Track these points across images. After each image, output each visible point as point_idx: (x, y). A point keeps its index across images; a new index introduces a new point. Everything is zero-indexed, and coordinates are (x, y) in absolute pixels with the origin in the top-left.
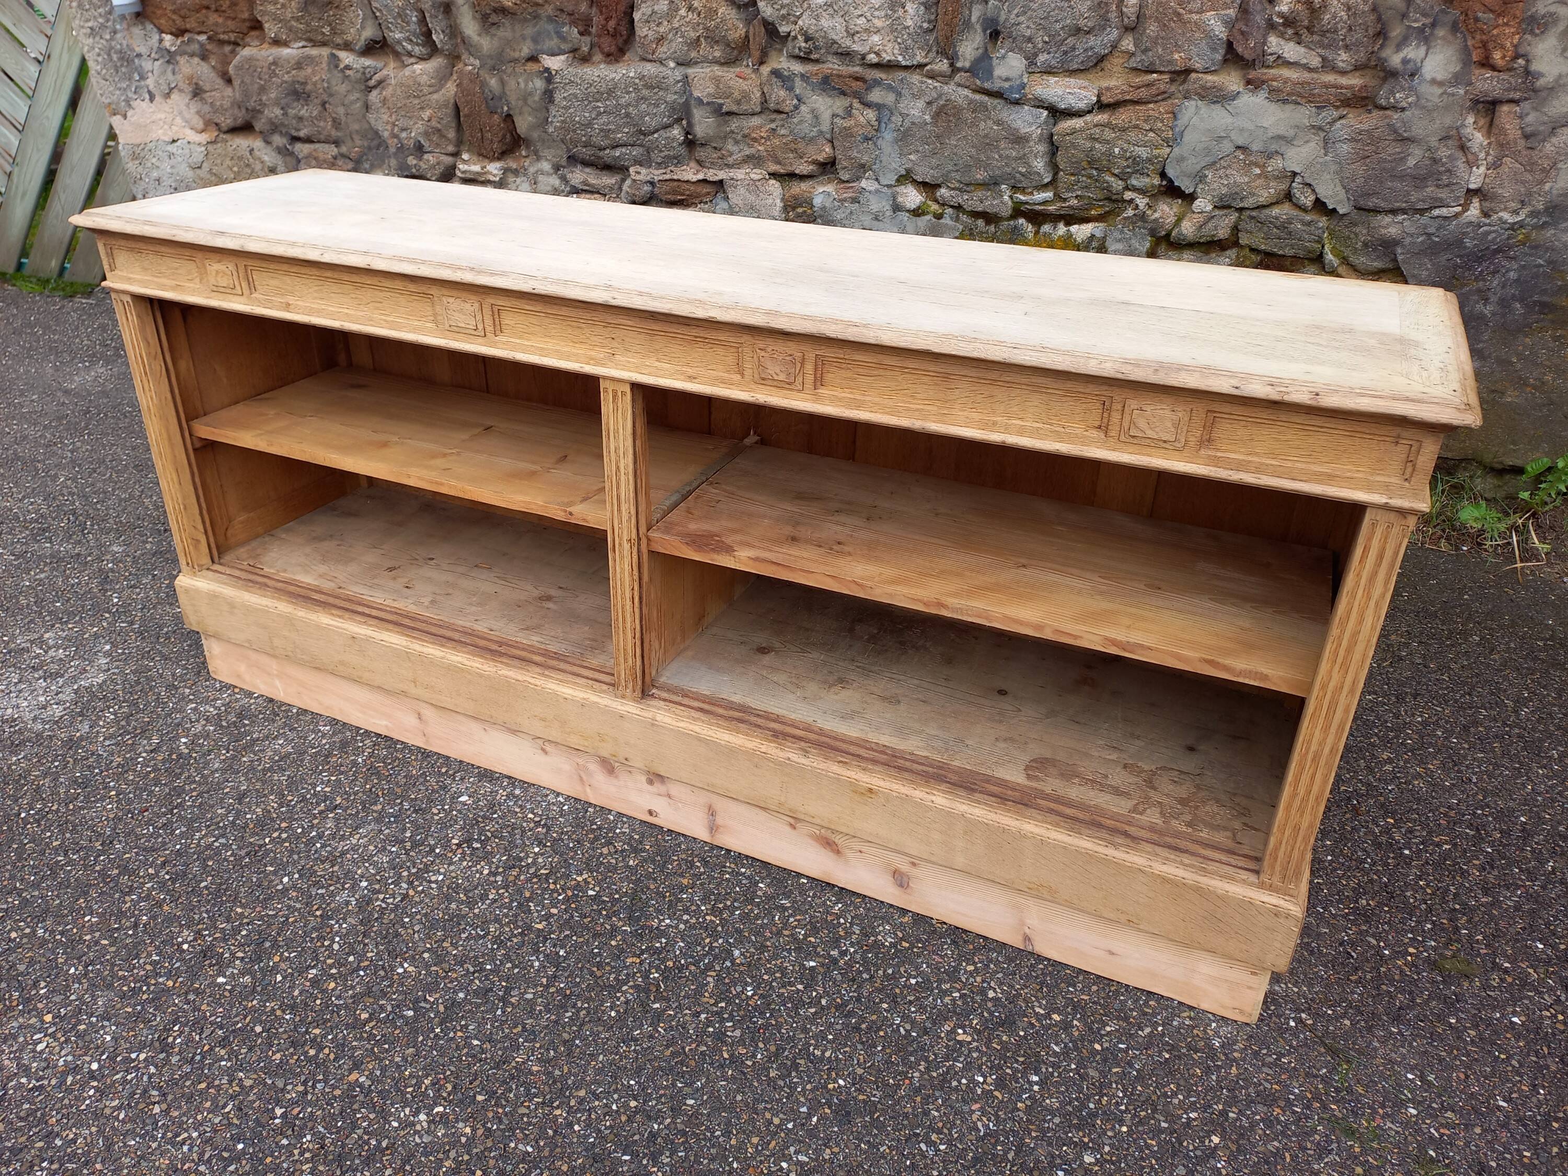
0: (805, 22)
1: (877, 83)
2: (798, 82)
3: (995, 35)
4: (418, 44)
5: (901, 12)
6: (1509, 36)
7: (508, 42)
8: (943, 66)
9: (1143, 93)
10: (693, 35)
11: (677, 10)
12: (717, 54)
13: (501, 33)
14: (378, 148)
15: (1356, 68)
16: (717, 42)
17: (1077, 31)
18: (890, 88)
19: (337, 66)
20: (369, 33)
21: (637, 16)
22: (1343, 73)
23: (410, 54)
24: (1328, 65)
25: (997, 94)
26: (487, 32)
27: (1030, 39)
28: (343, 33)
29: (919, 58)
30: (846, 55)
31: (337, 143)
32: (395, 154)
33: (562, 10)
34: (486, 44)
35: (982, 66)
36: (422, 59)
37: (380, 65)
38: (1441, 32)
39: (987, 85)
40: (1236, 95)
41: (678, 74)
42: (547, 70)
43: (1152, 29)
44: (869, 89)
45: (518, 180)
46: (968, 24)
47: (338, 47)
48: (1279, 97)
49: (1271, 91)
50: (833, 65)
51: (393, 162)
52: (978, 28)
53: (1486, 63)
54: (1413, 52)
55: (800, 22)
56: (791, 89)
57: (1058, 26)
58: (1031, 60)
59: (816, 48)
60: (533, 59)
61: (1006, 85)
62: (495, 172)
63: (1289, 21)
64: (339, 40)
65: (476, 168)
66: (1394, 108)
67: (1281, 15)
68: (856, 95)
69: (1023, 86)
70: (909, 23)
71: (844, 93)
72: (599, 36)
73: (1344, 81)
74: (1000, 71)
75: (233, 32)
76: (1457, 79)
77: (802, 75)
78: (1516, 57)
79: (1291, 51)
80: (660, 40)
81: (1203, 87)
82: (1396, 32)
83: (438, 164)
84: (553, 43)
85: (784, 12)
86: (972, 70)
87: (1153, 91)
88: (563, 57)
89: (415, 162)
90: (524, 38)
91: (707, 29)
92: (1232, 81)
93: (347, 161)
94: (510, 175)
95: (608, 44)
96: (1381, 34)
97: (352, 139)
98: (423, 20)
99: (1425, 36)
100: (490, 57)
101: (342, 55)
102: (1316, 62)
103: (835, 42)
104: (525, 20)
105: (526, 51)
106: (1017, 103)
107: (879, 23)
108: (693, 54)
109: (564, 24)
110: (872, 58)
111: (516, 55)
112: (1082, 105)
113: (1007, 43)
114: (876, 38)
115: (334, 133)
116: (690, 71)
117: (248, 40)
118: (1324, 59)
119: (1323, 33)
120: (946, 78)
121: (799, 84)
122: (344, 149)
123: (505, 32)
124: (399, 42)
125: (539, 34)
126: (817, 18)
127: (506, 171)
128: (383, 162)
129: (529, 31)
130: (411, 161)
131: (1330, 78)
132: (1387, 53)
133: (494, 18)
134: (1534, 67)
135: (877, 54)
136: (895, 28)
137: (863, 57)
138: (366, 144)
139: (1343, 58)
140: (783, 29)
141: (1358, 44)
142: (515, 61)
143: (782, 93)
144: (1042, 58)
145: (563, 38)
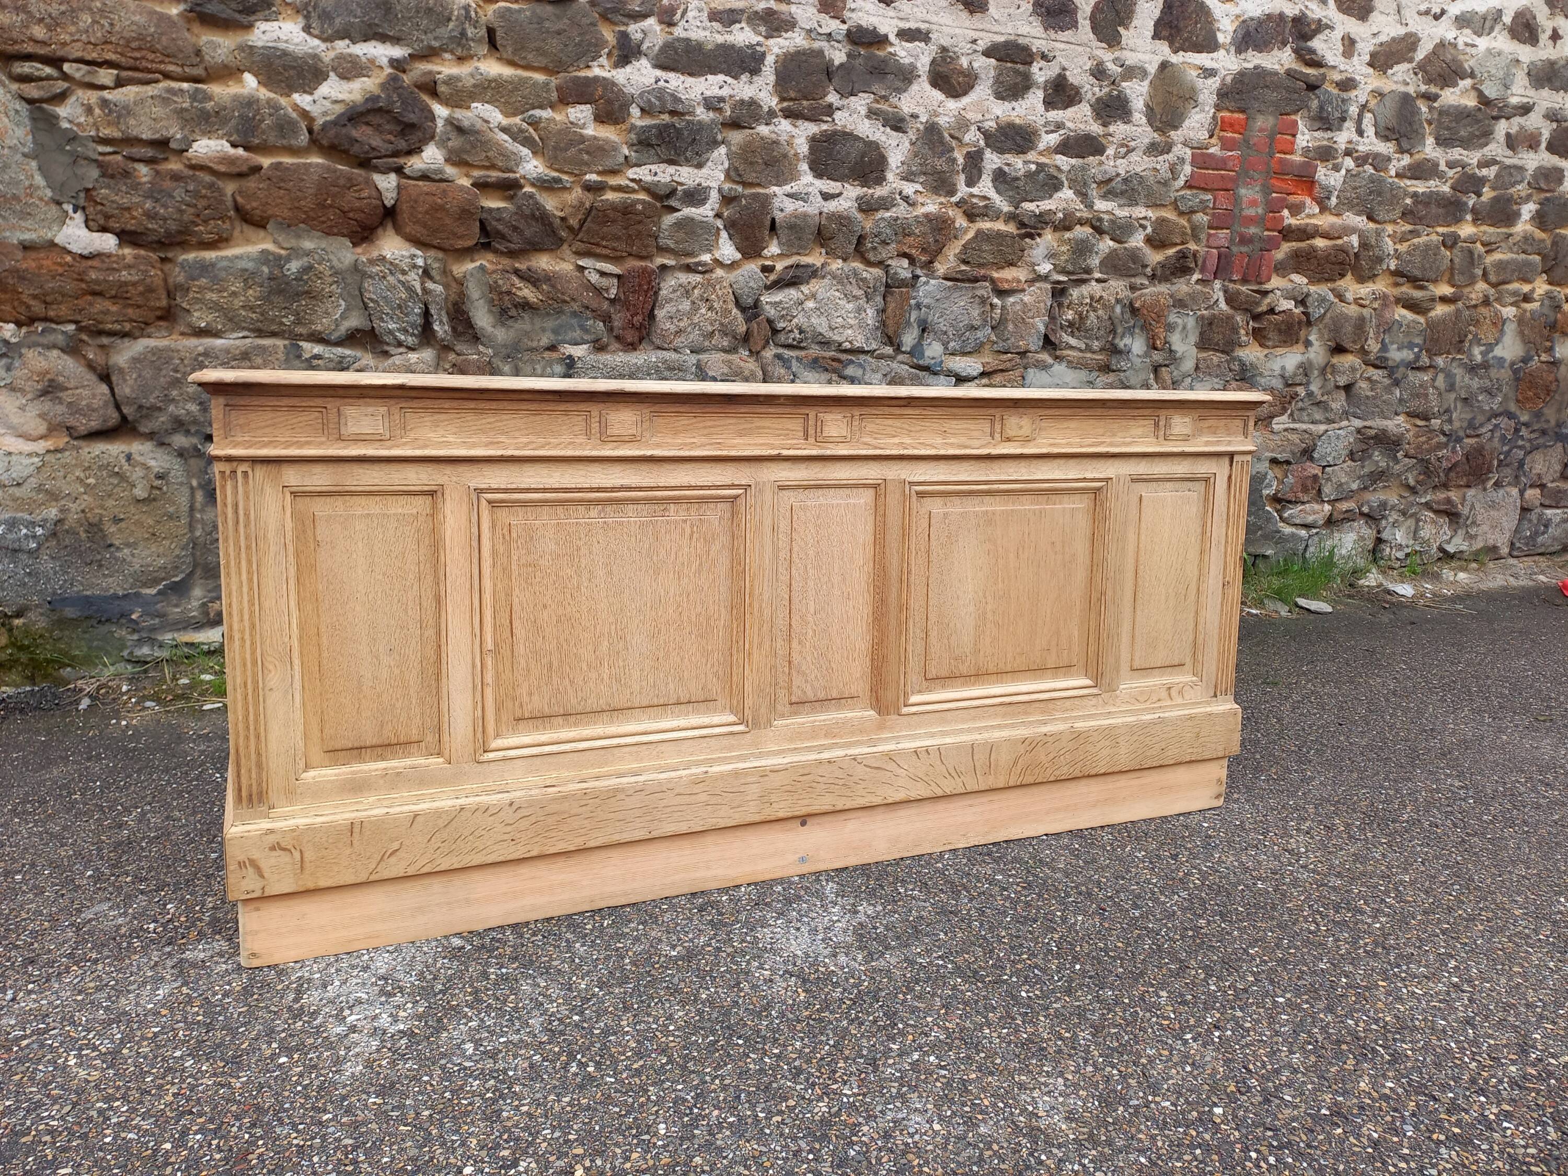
0: (800, 320)
1: (852, 362)
2: (794, 362)
3: (924, 330)
4: (413, 335)
5: (864, 315)
6: (1161, 333)
7: (527, 333)
8: (889, 350)
9: (1008, 365)
10: (710, 329)
11: (699, 309)
12: (725, 344)
13: (518, 325)
15: (1102, 350)
16: (726, 335)
17: (973, 328)
18: (860, 365)
19: (299, 357)
20: (355, 321)
21: (660, 314)
22: (1094, 352)
23: (400, 344)
24: (1089, 349)
25: (926, 369)
26: (503, 324)
27: (945, 333)
28: (312, 322)
29: (874, 346)
30: (825, 343)
33: (587, 308)
34: (501, 335)
35: (917, 350)
36: (411, 349)
37: (359, 354)
38: (1137, 331)
39: (921, 362)
40: (1051, 366)
41: (693, 359)
42: (570, 357)
43: (1011, 327)
44: (845, 366)
46: (908, 323)
47: (301, 337)
48: (1072, 365)
49: (1069, 362)
50: (815, 351)
52: (915, 325)
53: (1155, 348)
54: (1127, 340)
55: (796, 320)
56: (789, 368)
57: (961, 325)
58: (945, 345)
59: (806, 338)
60: (552, 348)
61: (933, 362)
63: (1071, 324)
64: (299, 330)
66: (1119, 371)
67: (1067, 320)
68: (834, 371)
69: (942, 362)
70: (869, 322)
71: (827, 370)
72: (624, 329)
73: (1095, 356)
74: (928, 353)
75: (131, 320)
76: (1146, 355)
77: (797, 358)
78: (1166, 343)
79: (1073, 342)
80: (679, 332)
81: (1037, 361)
82: (1120, 330)
84: (577, 334)
85: (784, 312)
86: (911, 353)
87: (1013, 363)
88: (585, 346)
90: (543, 330)
91: (721, 324)
92: (1045, 357)
95: (630, 336)
96: (1113, 331)
98: (426, 314)
99: (1130, 331)
100: (505, 346)
101: (305, 345)
102: (1083, 347)
103: (821, 334)
104: (548, 314)
105: (545, 341)
106: (935, 373)
107: (852, 322)
108: (707, 343)
109: (587, 319)
110: (847, 345)
111: (535, 344)
112: (975, 373)
113: (932, 334)
114: (850, 332)
116: (704, 357)
117: (150, 330)
118: (1087, 345)
119: (1087, 331)
120: (892, 358)
121: (795, 365)
123: (524, 324)
124: (391, 332)
125: (561, 326)
126: (809, 318)
129: (550, 323)
131: (1089, 355)
132: (1117, 341)
133: (513, 312)
134: (1173, 348)
135: (850, 342)
136: (862, 325)
137: (840, 345)
139: (1096, 345)
140: (780, 325)
141: (1102, 336)
142: (532, 350)
143: (782, 371)
144: (952, 344)
145: (586, 331)
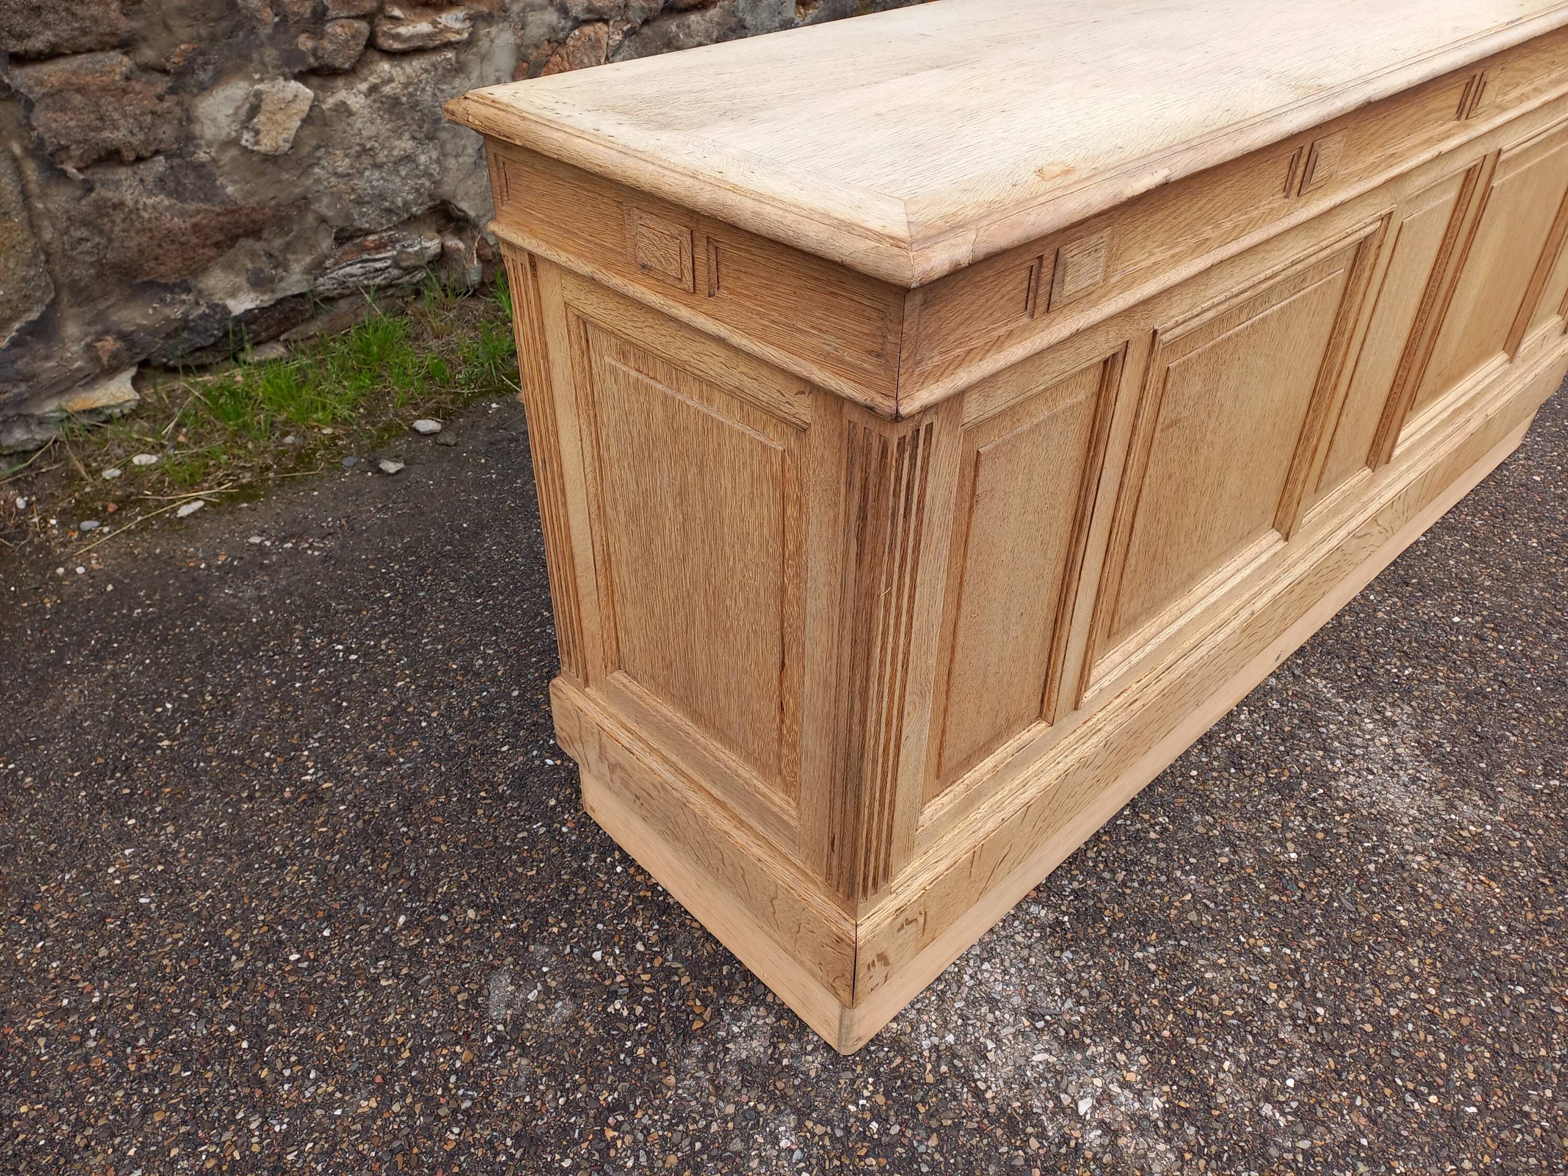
14: (231, 34)
31: (126, 45)
32: (271, 38)
45: (494, 30)
51: (271, 54)
62: (458, 26)
65: (424, 27)
83: (354, 37)
89: (310, 44)
93: (156, 76)
94: (480, 24)
97: (167, 27)
115: (125, 25)
122: (148, 54)
127: (473, 19)
128: (247, 58)
130: (305, 43)
138: (204, 31)
